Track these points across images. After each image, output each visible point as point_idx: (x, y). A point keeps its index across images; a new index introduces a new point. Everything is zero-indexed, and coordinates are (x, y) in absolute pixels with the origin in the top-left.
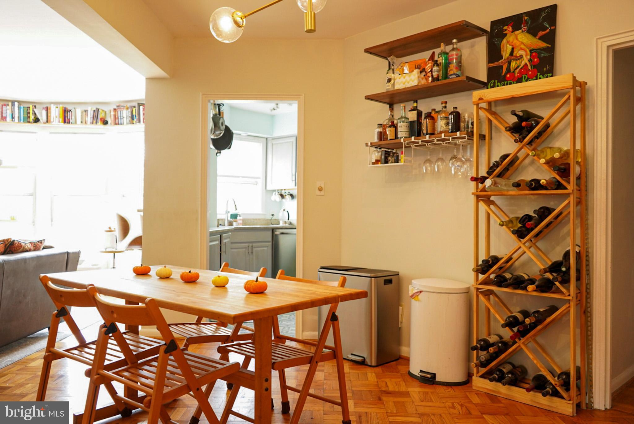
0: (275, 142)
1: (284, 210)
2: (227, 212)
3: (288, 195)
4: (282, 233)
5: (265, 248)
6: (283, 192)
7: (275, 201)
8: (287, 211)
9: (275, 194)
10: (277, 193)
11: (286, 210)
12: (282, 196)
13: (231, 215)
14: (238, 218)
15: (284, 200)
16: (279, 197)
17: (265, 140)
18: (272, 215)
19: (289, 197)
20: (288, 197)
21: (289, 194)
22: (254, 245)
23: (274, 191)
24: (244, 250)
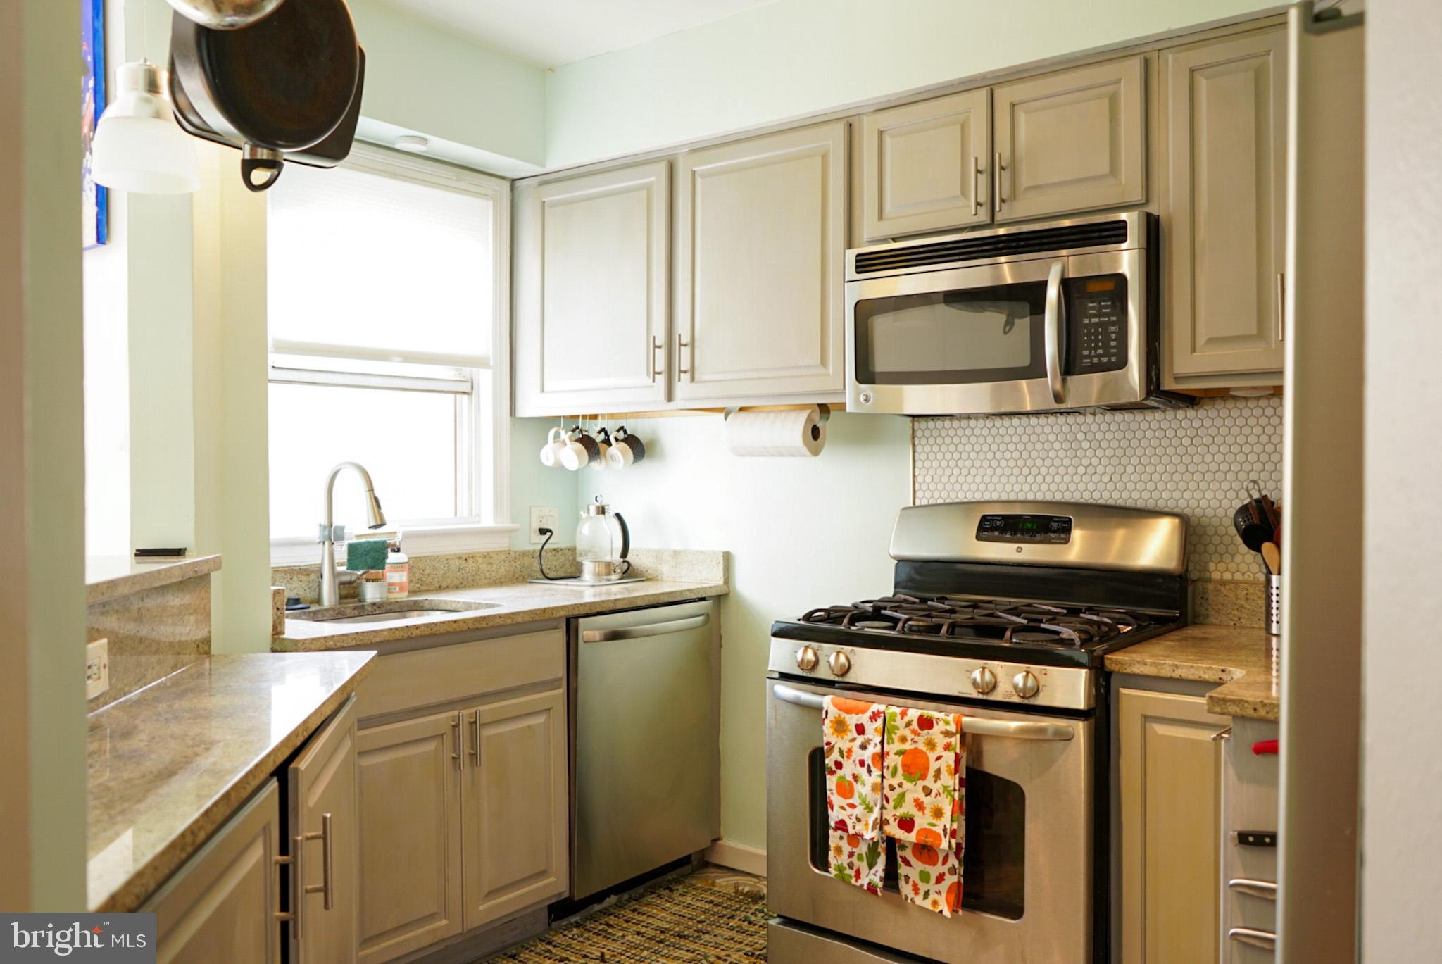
0: (554, 195)
1: (602, 510)
2: (332, 534)
3: (617, 440)
4: (615, 636)
5: (539, 720)
6: (593, 430)
7: (559, 468)
8: (618, 515)
9: (557, 435)
10: (565, 436)
11: (611, 512)
12: (591, 447)
13: (352, 549)
14: (392, 557)
15: (595, 465)
16: (578, 454)
17: (507, 185)
18: (543, 531)
19: (622, 452)
20: (618, 451)
21: (621, 435)
22: (486, 709)
23: (554, 421)
24: (431, 747)
